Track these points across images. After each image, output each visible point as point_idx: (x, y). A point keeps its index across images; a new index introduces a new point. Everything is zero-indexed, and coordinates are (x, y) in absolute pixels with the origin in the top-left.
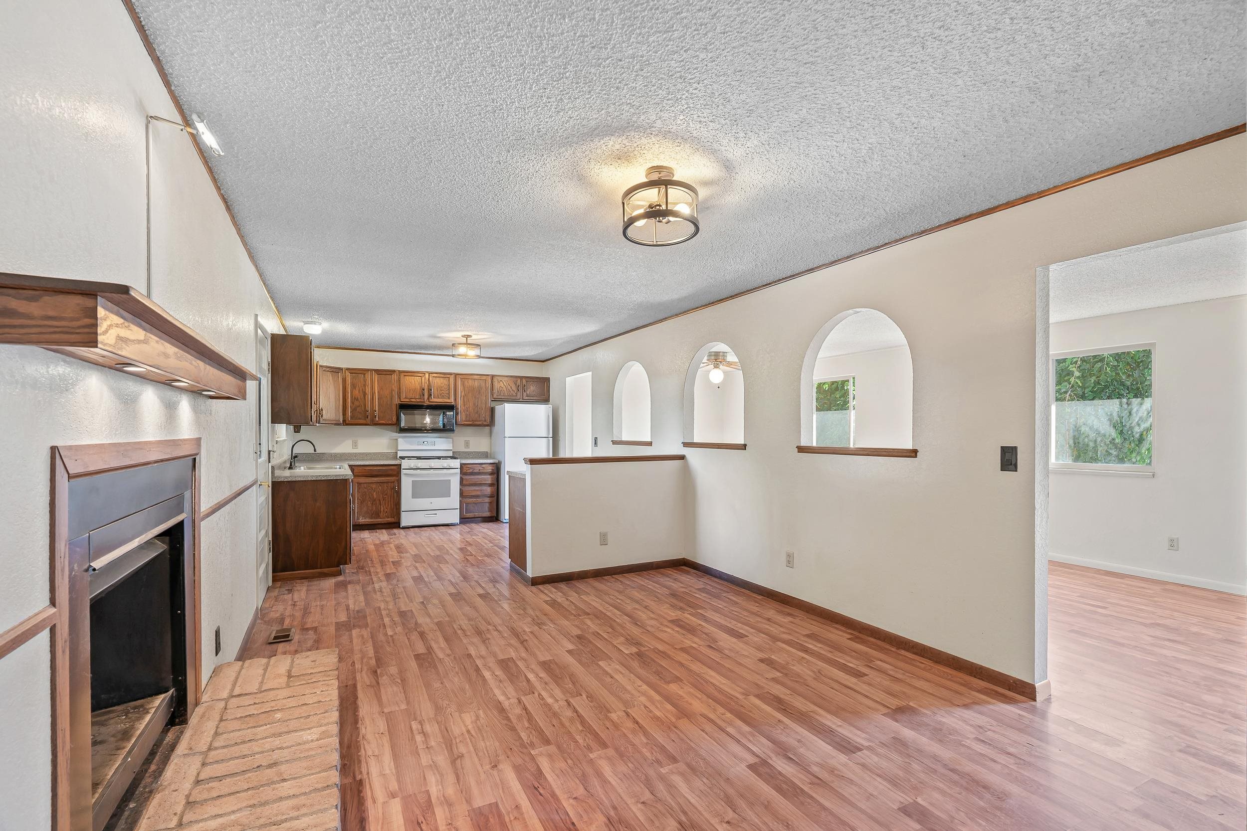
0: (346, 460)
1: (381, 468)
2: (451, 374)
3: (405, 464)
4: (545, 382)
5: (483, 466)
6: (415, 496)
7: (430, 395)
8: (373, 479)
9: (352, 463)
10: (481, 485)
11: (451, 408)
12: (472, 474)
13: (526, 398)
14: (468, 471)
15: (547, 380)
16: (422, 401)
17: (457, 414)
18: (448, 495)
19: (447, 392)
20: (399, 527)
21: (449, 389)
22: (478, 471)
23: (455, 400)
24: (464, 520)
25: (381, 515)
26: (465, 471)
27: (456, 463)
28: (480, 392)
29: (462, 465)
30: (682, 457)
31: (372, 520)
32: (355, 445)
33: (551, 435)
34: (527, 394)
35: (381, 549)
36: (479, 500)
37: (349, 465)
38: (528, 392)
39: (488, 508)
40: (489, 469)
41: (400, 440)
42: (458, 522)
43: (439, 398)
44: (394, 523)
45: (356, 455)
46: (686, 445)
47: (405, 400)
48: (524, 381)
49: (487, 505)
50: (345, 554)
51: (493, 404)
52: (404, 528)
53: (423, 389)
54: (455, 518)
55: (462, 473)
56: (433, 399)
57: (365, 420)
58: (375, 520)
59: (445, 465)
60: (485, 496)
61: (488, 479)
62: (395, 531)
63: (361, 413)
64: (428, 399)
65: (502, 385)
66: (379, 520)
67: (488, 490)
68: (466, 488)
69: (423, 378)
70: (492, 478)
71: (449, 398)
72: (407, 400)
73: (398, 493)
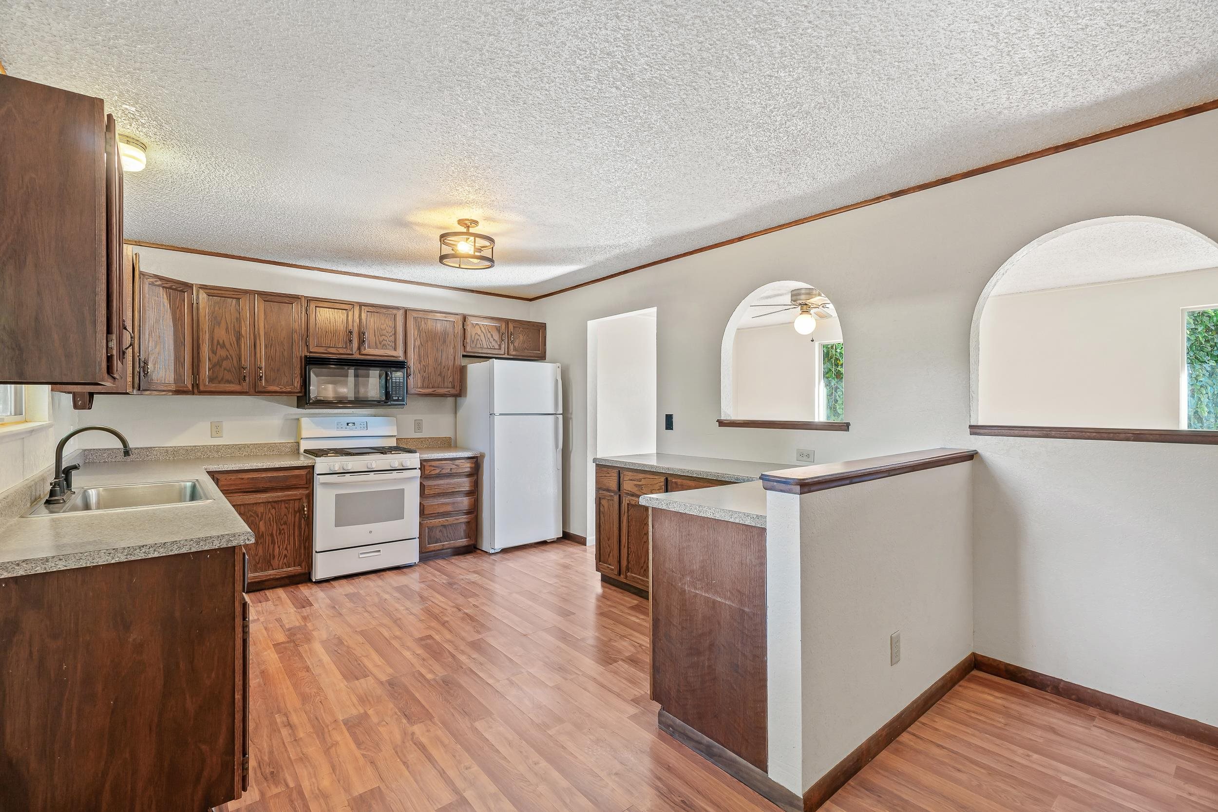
0: (198, 459)
1: (275, 474)
2: (398, 308)
3: (321, 465)
4: (538, 330)
5: (457, 462)
6: (340, 522)
7: (362, 342)
8: (259, 496)
9: (214, 467)
10: (453, 494)
11: (400, 365)
12: (439, 476)
13: (514, 353)
14: (433, 472)
15: (541, 328)
16: (349, 352)
17: (408, 375)
18: (399, 515)
19: (392, 338)
20: (310, 580)
21: (395, 334)
22: (448, 471)
23: (405, 352)
24: (426, 556)
25: (275, 562)
26: (427, 472)
27: (413, 460)
28: (444, 342)
29: (423, 462)
30: (971, 456)
31: (257, 574)
32: (216, 430)
33: (560, 411)
34: (514, 346)
35: (305, 670)
36: (451, 520)
37: (209, 473)
38: (516, 344)
39: (465, 531)
40: (467, 467)
41: (305, 421)
42: (417, 560)
43: (377, 348)
44: (300, 575)
45: (217, 448)
46: (975, 430)
47: (316, 350)
48: (511, 326)
49: (463, 527)
50: (228, 767)
51: (464, 362)
52: (319, 582)
53: (351, 332)
54: (410, 553)
55: (425, 477)
56: (368, 351)
57: (240, 384)
58: (261, 574)
59: (396, 465)
60: (458, 512)
61: (465, 484)
62: (305, 591)
63: (229, 371)
64: (359, 349)
65: (479, 332)
66: (271, 573)
67: (464, 502)
68: (428, 502)
69: (350, 314)
70: (471, 482)
71: (395, 349)
72: (322, 350)
73: (308, 520)
